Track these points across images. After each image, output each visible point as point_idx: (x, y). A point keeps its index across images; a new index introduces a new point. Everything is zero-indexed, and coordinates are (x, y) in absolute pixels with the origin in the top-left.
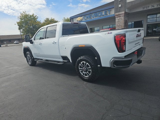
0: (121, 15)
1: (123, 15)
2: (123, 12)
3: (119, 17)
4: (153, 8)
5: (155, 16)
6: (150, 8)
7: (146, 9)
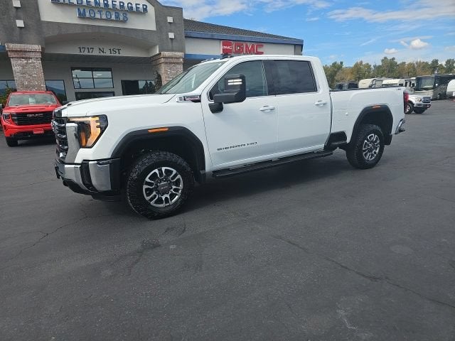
0: (32, 55)
1: (39, 56)
2: (38, 47)
3: (23, 58)
4: (102, 54)
5: (88, 74)
6: (96, 53)
7: (86, 53)
